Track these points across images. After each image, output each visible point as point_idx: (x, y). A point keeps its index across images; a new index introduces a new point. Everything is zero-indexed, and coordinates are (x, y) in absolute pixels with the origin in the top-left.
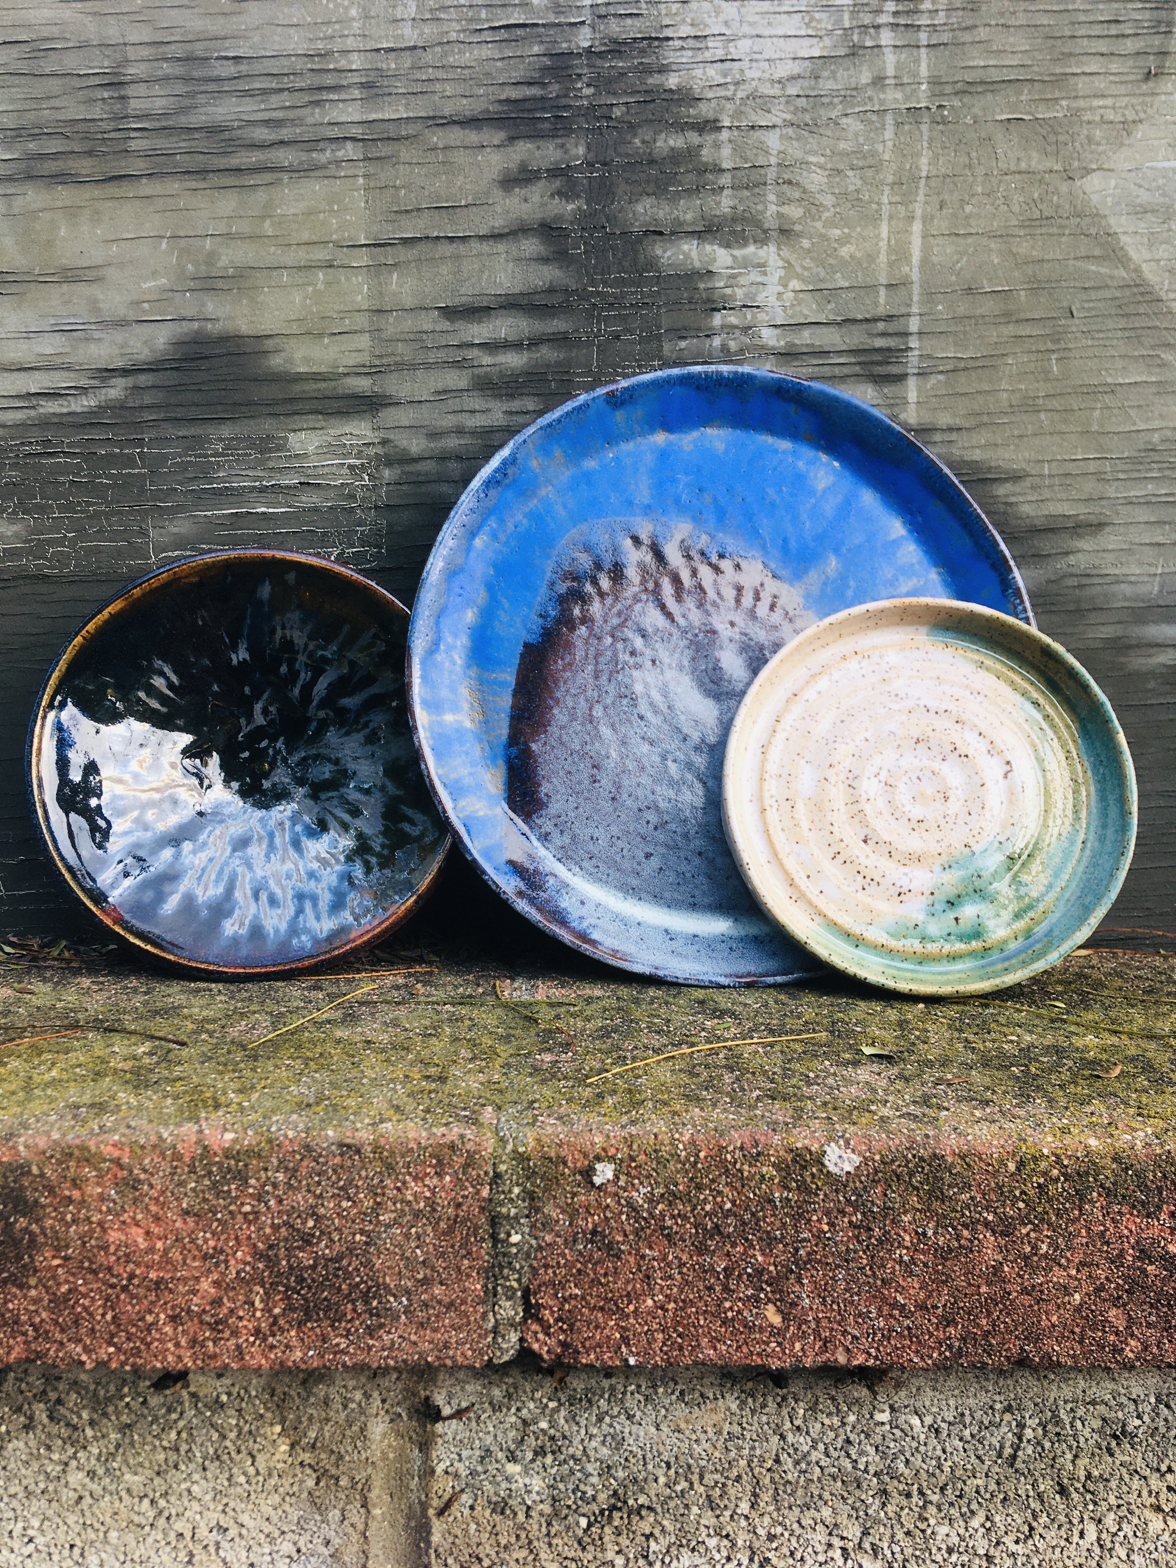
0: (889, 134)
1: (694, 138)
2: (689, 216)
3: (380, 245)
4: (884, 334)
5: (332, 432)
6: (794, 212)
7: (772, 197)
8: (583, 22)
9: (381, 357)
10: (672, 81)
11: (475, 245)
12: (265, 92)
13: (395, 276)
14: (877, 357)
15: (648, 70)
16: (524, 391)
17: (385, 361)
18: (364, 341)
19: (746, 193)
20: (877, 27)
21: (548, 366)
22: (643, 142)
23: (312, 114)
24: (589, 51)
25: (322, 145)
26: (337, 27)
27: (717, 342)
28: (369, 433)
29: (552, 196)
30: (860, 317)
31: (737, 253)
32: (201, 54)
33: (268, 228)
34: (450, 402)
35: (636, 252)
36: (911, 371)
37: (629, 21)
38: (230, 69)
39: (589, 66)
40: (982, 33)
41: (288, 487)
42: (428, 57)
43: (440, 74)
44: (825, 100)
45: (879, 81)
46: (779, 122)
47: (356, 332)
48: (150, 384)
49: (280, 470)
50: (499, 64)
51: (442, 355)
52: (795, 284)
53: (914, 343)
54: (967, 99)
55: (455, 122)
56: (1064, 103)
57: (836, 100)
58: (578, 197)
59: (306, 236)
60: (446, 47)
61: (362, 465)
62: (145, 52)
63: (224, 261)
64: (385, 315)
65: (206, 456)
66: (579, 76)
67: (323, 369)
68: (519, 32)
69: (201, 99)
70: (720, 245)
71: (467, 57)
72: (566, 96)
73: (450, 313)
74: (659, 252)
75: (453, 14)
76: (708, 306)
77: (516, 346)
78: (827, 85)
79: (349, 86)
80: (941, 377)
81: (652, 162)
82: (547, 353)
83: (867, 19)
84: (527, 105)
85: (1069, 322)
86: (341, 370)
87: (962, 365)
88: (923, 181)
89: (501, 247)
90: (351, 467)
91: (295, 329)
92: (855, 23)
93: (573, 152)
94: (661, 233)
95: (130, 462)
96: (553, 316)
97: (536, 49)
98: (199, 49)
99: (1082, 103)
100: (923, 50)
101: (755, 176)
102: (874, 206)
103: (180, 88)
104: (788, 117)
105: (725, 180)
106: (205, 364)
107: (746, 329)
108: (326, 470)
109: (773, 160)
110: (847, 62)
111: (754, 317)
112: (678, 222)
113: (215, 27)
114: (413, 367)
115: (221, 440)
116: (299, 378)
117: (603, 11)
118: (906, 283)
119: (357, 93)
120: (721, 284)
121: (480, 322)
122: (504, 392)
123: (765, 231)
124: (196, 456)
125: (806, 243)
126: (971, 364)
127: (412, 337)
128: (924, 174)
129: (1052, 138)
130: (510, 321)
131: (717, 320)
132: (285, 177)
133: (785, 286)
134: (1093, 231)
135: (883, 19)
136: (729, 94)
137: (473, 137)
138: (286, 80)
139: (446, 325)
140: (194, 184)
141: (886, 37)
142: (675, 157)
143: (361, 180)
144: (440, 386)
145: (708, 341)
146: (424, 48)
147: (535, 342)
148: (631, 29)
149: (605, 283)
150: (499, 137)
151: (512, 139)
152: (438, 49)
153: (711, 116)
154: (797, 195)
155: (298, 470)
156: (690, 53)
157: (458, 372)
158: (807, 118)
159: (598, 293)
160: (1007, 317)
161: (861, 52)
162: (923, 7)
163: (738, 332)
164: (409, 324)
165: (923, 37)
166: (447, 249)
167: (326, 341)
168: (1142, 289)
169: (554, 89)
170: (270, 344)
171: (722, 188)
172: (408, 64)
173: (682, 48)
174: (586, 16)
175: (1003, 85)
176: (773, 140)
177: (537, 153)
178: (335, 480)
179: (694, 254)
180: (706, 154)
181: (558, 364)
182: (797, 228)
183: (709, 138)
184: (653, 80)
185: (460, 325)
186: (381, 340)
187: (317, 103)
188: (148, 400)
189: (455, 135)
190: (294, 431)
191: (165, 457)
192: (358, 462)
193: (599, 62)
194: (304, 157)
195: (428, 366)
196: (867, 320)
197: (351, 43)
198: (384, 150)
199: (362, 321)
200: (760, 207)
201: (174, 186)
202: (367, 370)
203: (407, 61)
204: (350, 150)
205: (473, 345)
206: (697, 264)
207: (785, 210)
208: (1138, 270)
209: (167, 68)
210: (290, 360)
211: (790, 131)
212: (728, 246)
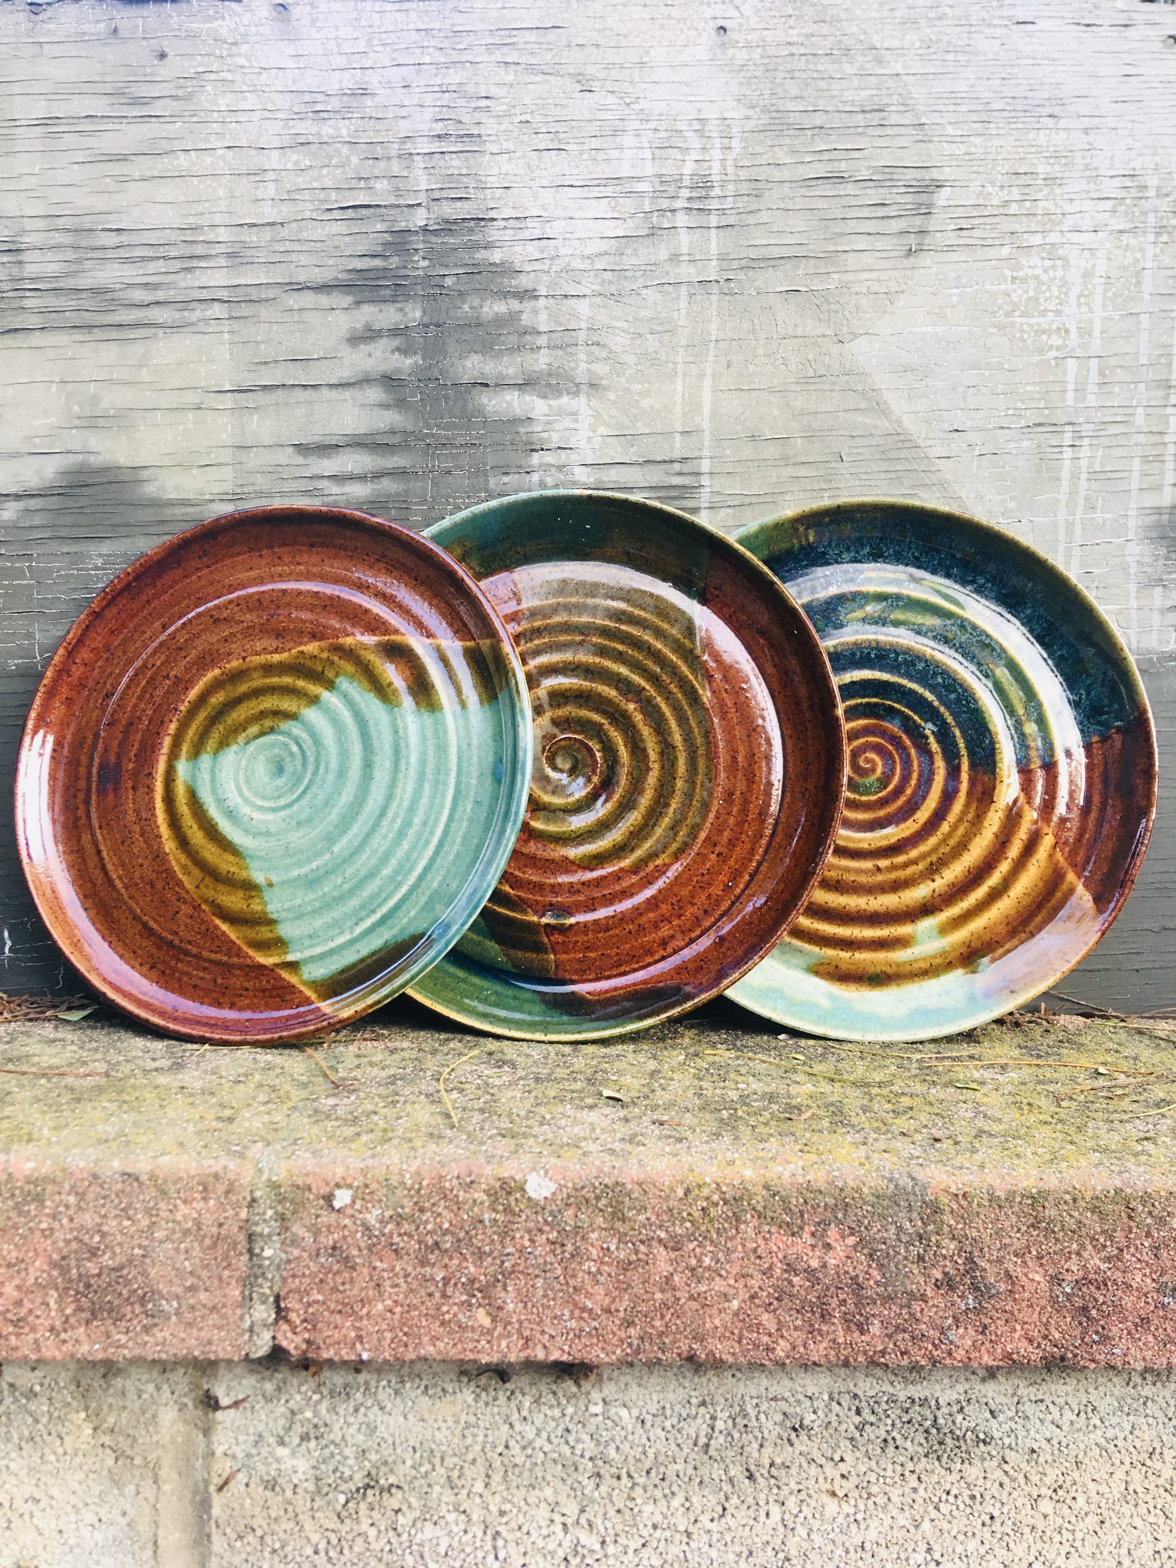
0: (683, 303)
1: (515, 305)
2: (511, 371)
3: (242, 391)
4: (680, 474)
6: (601, 369)
7: (583, 356)
8: (419, 205)
10: (496, 256)
11: (326, 392)
12: (143, 259)
13: (255, 417)
14: (674, 493)
15: (475, 246)
17: (246, 490)
18: (228, 473)
19: (560, 352)
20: (673, 211)
21: (389, 495)
22: (471, 307)
23: (185, 280)
24: (425, 229)
25: (192, 306)
26: (206, 205)
27: (535, 477)
29: (393, 351)
30: (659, 459)
31: (554, 403)
32: (88, 226)
33: (144, 375)
35: (465, 401)
36: (703, 505)
37: (459, 204)
38: (111, 240)
39: (424, 242)
40: (765, 216)
42: (284, 232)
43: (297, 247)
44: (627, 274)
45: (675, 258)
46: (588, 292)
47: (220, 464)
48: (39, 507)
50: (347, 239)
52: (603, 430)
53: (705, 481)
54: (750, 273)
55: (308, 288)
56: (835, 276)
57: (638, 274)
58: (415, 353)
59: (178, 383)
60: (304, 223)
62: (41, 224)
63: (105, 404)
65: (87, 570)
66: (416, 250)
68: (364, 211)
69: (88, 265)
70: (538, 396)
71: (319, 232)
72: (405, 267)
73: (302, 449)
74: (485, 401)
75: (307, 195)
76: (529, 447)
77: (362, 478)
78: (629, 261)
79: (217, 256)
80: (729, 511)
81: (479, 325)
82: (388, 485)
83: (665, 204)
84: (371, 275)
85: (840, 465)
87: (747, 500)
88: (712, 344)
89: (347, 394)
91: (167, 462)
92: (654, 208)
93: (411, 315)
94: (487, 385)
95: (20, 574)
96: (393, 453)
97: (379, 227)
98: (87, 222)
99: (851, 277)
100: (713, 231)
101: (568, 338)
102: (671, 365)
103: (70, 255)
104: (597, 288)
105: (542, 340)
106: (86, 491)
107: (560, 468)
109: (584, 325)
110: (648, 241)
111: (567, 457)
112: (501, 376)
113: (99, 203)
115: (100, 556)
116: (170, 503)
117: (437, 195)
118: (699, 431)
119: (222, 262)
120: (539, 429)
121: (329, 458)
123: (577, 385)
124: (78, 570)
125: (612, 396)
126: (754, 500)
128: (713, 338)
129: (825, 307)
130: (356, 457)
131: (536, 459)
132: (160, 332)
133: (594, 431)
134: (860, 387)
135: (679, 204)
136: (546, 268)
137: (324, 300)
138: (161, 249)
139: (300, 460)
140: (80, 338)
141: (681, 219)
142: (499, 321)
143: (226, 336)
145: (528, 477)
146: (282, 224)
147: (377, 476)
148: (462, 210)
149: (438, 426)
150: (347, 300)
151: (358, 303)
152: (294, 225)
153: (530, 286)
154: (604, 355)
156: (511, 232)
158: (613, 290)
159: (433, 435)
160: (786, 460)
161: (660, 232)
162: (713, 193)
163: (553, 470)
164: (268, 458)
165: (713, 220)
166: (299, 394)
168: (902, 437)
169: (394, 261)
170: (145, 475)
171: (539, 348)
172: (268, 237)
173: (505, 228)
174: (422, 198)
175: (782, 262)
176: (583, 308)
177: (381, 316)
179: (515, 403)
180: (526, 319)
181: (398, 494)
182: (604, 382)
183: (528, 305)
184: (480, 255)
185: (311, 460)
187: (189, 270)
188: (37, 520)
189: (309, 299)
191: (51, 571)
193: (433, 239)
194: (177, 315)
196: (665, 462)
197: (218, 219)
198: (246, 310)
199: (226, 456)
200: (572, 365)
201: (64, 338)
203: (267, 234)
204: (218, 310)
206: (518, 412)
207: (594, 367)
208: (899, 422)
209: (59, 238)
211: (598, 300)
212: (545, 397)
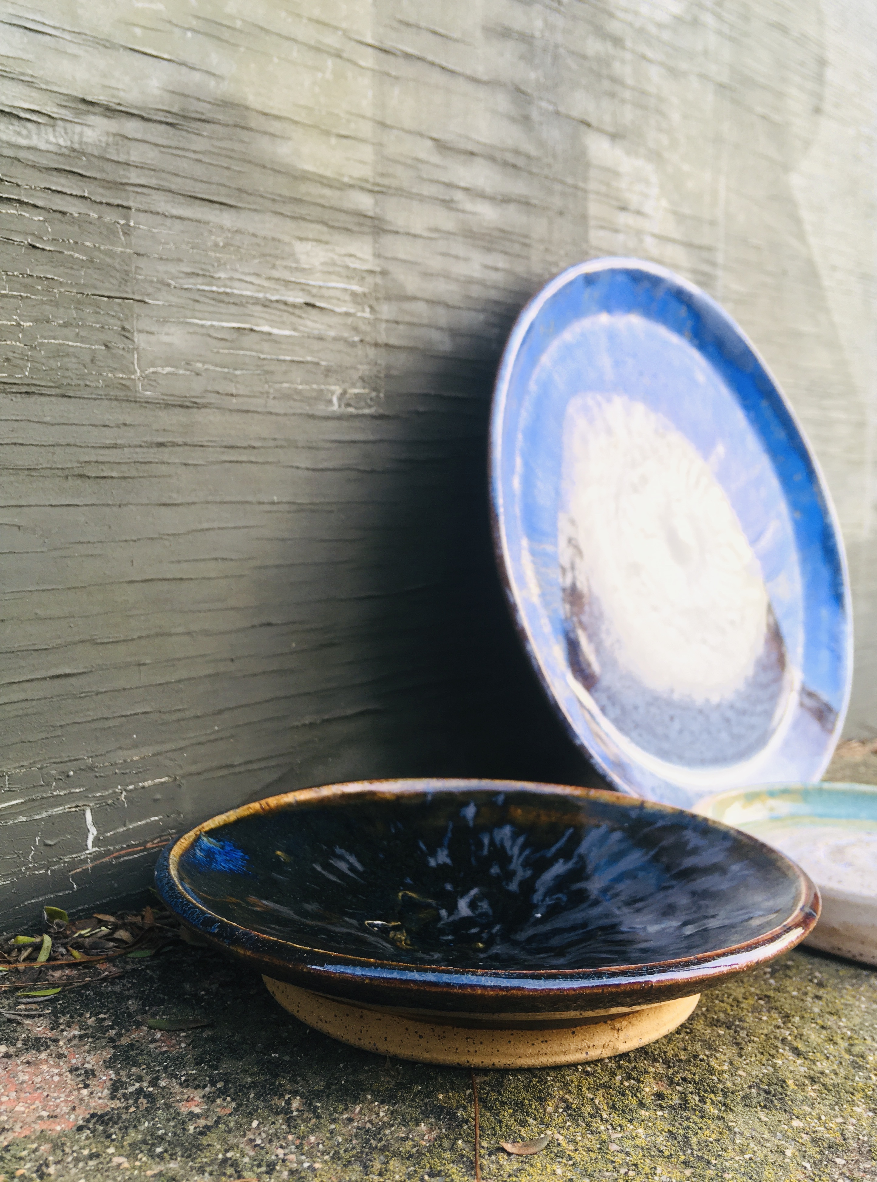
1: (610, 49)
2: (607, 118)
3: (385, 50)
4: (706, 261)
5: (338, 249)
9: (382, 175)
11: (462, 84)
13: (397, 90)
16: (499, 247)
17: (386, 181)
18: (369, 153)
28: (371, 259)
29: (520, 58)
31: (634, 162)
34: (439, 242)
41: (293, 306)
47: (360, 140)
48: (139, 136)
49: (287, 284)
51: (434, 190)
53: (719, 272)
58: (538, 67)
61: (364, 293)
64: (388, 130)
67: (329, 173)
70: (624, 152)
73: (440, 146)
74: (588, 143)
76: (617, 204)
86: (346, 180)
90: (354, 294)
91: (303, 117)
94: (590, 126)
104: (662, 57)
105: (628, 95)
108: (331, 293)
112: (600, 119)
114: (410, 196)
122: (481, 243)
123: (649, 150)
125: (668, 169)
127: (409, 162)
134: (795, 216)
139: (436, 159)
144: (432, 224)
147: (506, 200)
155: (303, 288)
157: (447, 213)
164: (408, 147)
166: (436, 77)
167: (333, 141)
170: (278, 127)
171: (626, 102)
178: (339, 306)
179: (608, 153)
180: (617, 67)
183: (618, 53)
185: (449, 162)
186: (383, 156)
188: (135, 156)
190: (301, 239)
192: (360, 290)
195: (422, 198)
202: (369, 186)
205: (458, 187)
211: (663, 70)
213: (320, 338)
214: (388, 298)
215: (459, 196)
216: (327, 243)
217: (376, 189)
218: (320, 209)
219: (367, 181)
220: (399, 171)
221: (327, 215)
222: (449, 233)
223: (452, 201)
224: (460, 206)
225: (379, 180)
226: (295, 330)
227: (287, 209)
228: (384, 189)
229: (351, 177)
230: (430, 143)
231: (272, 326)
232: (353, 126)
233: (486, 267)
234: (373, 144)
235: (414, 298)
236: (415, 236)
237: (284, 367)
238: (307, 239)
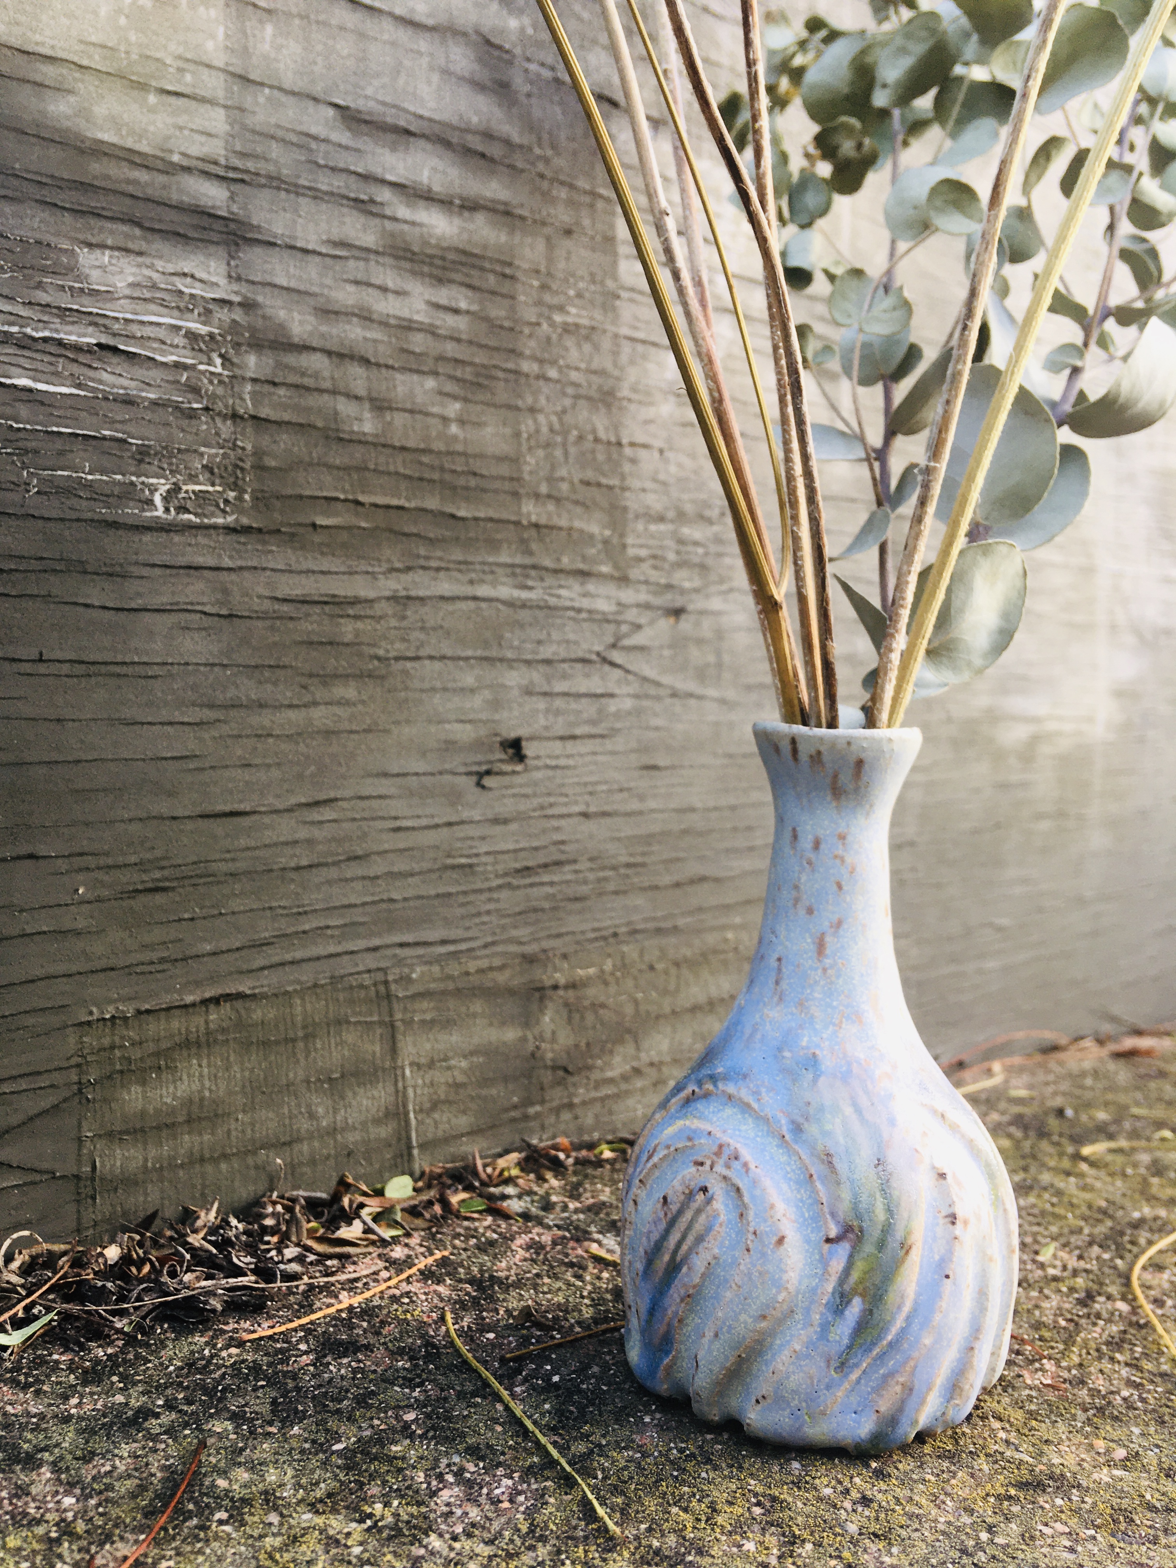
5: (159, 264)
9: (243, 155)
16: (458, 277)
28: (223, 281)
34: (351, 263)
41: (77, 348)
49: (64, 313)
51: (338, 183)
61: (211, 336)
64: (252, 88)
67: (144, 147)
86: (176, 158)
90: (191, 336)
108: (148, 331)
114: (296, 190)
122: (426, 269)
127: (294, 138)
144: (336, 235)
155: (95, 320)
157: (362, 219)
167: (152, 99)
178: (163, 353)
186: (244, 127)
190: (90, 245)
192: (203, 330)
195: (316, 195)
202: (219, 172)
205: (383, 182)
210: (84, 113)
213: (128, 402)
214: (257, 345)
215: (385, 195)
216: (140, 254)
217: (231, 175)
218: (128, 201)
219: (216, 163)
220: (275, 150)
221: (139, 211)
222: (367, 250)
223: (372, 201)
224: (388, 212)
225: (237, 162)
226: (79, 386)
227: (65, 198)
228: (246, 177)
229: (183, 154)
230: (331, 112)
231: (35, 380)
232: (188, 78)
233: (437, 306)
234: (225, 107)
235: (306, 348)
236: (305, 251)
237: (59, 445)
238: (103, 246)
